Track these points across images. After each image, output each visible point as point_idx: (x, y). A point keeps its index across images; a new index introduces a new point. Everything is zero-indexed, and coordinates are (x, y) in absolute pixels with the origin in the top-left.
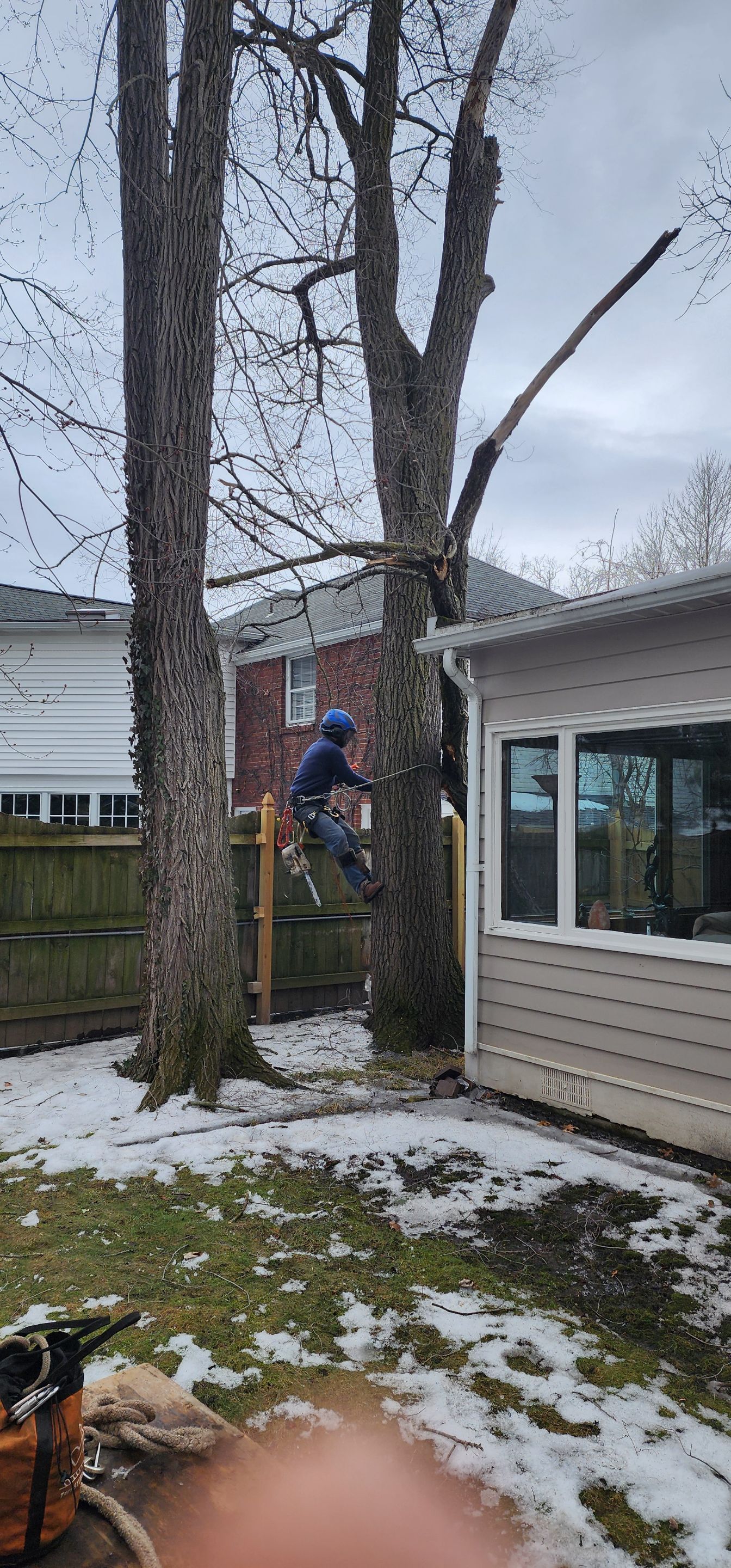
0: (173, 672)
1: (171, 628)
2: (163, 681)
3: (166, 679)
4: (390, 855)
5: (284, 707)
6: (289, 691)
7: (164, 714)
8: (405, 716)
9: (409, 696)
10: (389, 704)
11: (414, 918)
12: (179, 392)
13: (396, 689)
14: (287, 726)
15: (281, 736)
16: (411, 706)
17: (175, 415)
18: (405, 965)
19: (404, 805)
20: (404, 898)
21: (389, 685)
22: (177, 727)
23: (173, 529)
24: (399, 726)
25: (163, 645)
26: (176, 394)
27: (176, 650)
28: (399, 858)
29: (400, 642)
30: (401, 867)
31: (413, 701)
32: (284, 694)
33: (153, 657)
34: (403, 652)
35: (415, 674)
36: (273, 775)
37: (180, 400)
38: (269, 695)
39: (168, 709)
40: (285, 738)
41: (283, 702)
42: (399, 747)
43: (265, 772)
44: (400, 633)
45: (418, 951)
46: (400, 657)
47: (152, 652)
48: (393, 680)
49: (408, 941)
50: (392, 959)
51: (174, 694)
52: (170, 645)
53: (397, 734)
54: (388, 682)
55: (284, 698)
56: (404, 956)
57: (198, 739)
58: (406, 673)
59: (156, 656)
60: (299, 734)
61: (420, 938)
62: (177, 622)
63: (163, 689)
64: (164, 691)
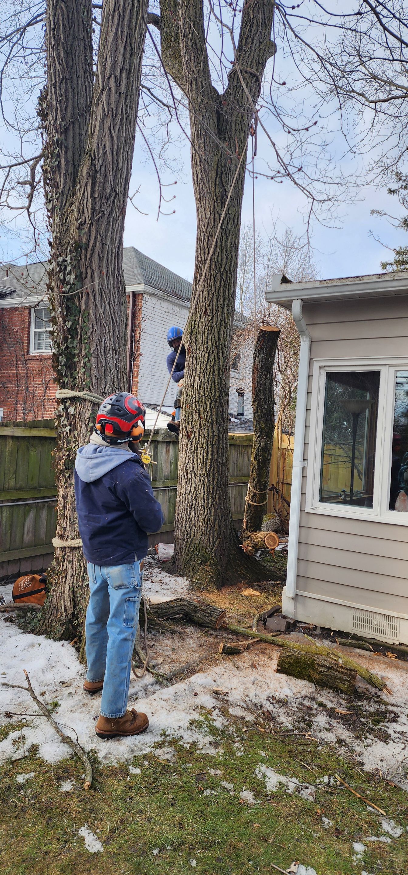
0: (100, 290)
1: (102, 251)
2: (91, 297)
3: (94, 296)
4: (199, 451)
5: (29, 340)
6: (33, 330)
7: (91, 326)
8: (213, 351)
9: (216, 336)
10: (200, 341)
11: (215, 496)
12: (125, 40)
13: (206, 330)
14: (31, 354)
15: (26, 361)
16: (218, 344)
17: (120, 59)
18: (207, 529)
19: (211, 415)
20: (208, 481)
21: (201, 327)
22: (102, 339)
23: (111, 163)
24: (208, 358)
25: (94, 265)
26: (122, 40)
27: (104, 271)
28: (206, 453)
29: (211, 296)
30: (206, 459)
31: (219, 340)
32: (29, 332)
33: (84, 276)
34: (213, 304)
35: (221, 321)
36: (18, 387)
37: (125, 47)
38: (17, 332)
39: (95, 323)
40: (30, 362)
41: (29, 337)
42: (208, 373)
43: (12, 384)
44: (211, 289)
45: (217, 518)
46: (211, 307)
47: (84, 270)
48: (204, 324)
49: (211, 512)
50: (198, 524)
51: (101, 310)
52: (100, 267)
53: (207, 364)
54: (200, 324)
55: (29, 334)
56: (207, 522)
57: (116, 351)
58: (215, 319)
59: (86, 274)
60: (41, 360)
61: (219, 510)
62: (107, 247)
63: (91, 305)
64: (91, 306)
